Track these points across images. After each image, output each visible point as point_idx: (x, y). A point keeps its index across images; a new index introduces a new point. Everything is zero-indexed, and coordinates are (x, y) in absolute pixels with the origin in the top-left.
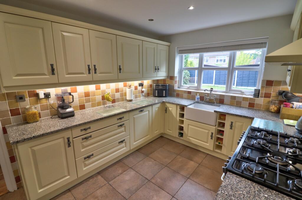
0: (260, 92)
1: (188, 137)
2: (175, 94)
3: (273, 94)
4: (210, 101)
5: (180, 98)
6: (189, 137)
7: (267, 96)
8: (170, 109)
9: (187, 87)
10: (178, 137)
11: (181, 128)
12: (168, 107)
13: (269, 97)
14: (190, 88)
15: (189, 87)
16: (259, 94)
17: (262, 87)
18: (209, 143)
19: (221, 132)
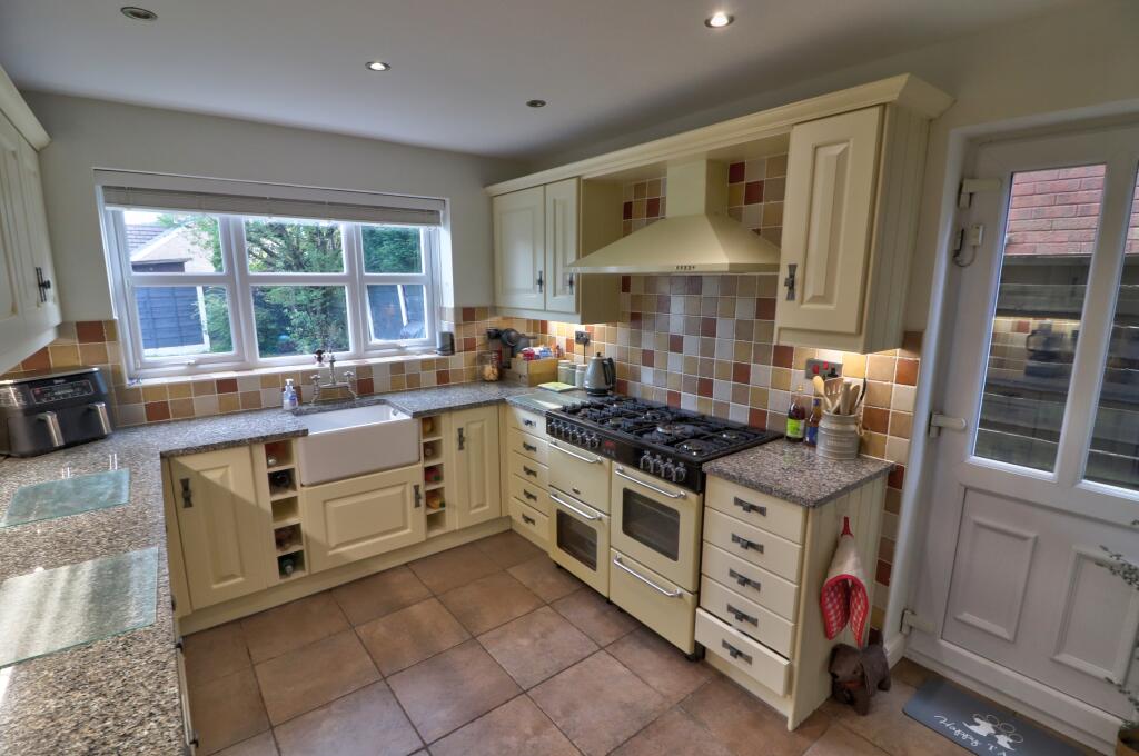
0: (455, 339)
1: (331, 553)
2: (141, 408)
3: (479, 339)
4: (324, 397)
5: (177, 421)
6: (338, 546)
7: (469, 345)
8: (213, 476)
9: (182, 368)
10: (282, 581)
11: (288, 536)
12: (198, 473)
13: (473, 349)
14: (202, 366)
15: (196, 364)
16: (452, 343)
17: (457, 325)
18: (410, 526)
19: (432, 474)
